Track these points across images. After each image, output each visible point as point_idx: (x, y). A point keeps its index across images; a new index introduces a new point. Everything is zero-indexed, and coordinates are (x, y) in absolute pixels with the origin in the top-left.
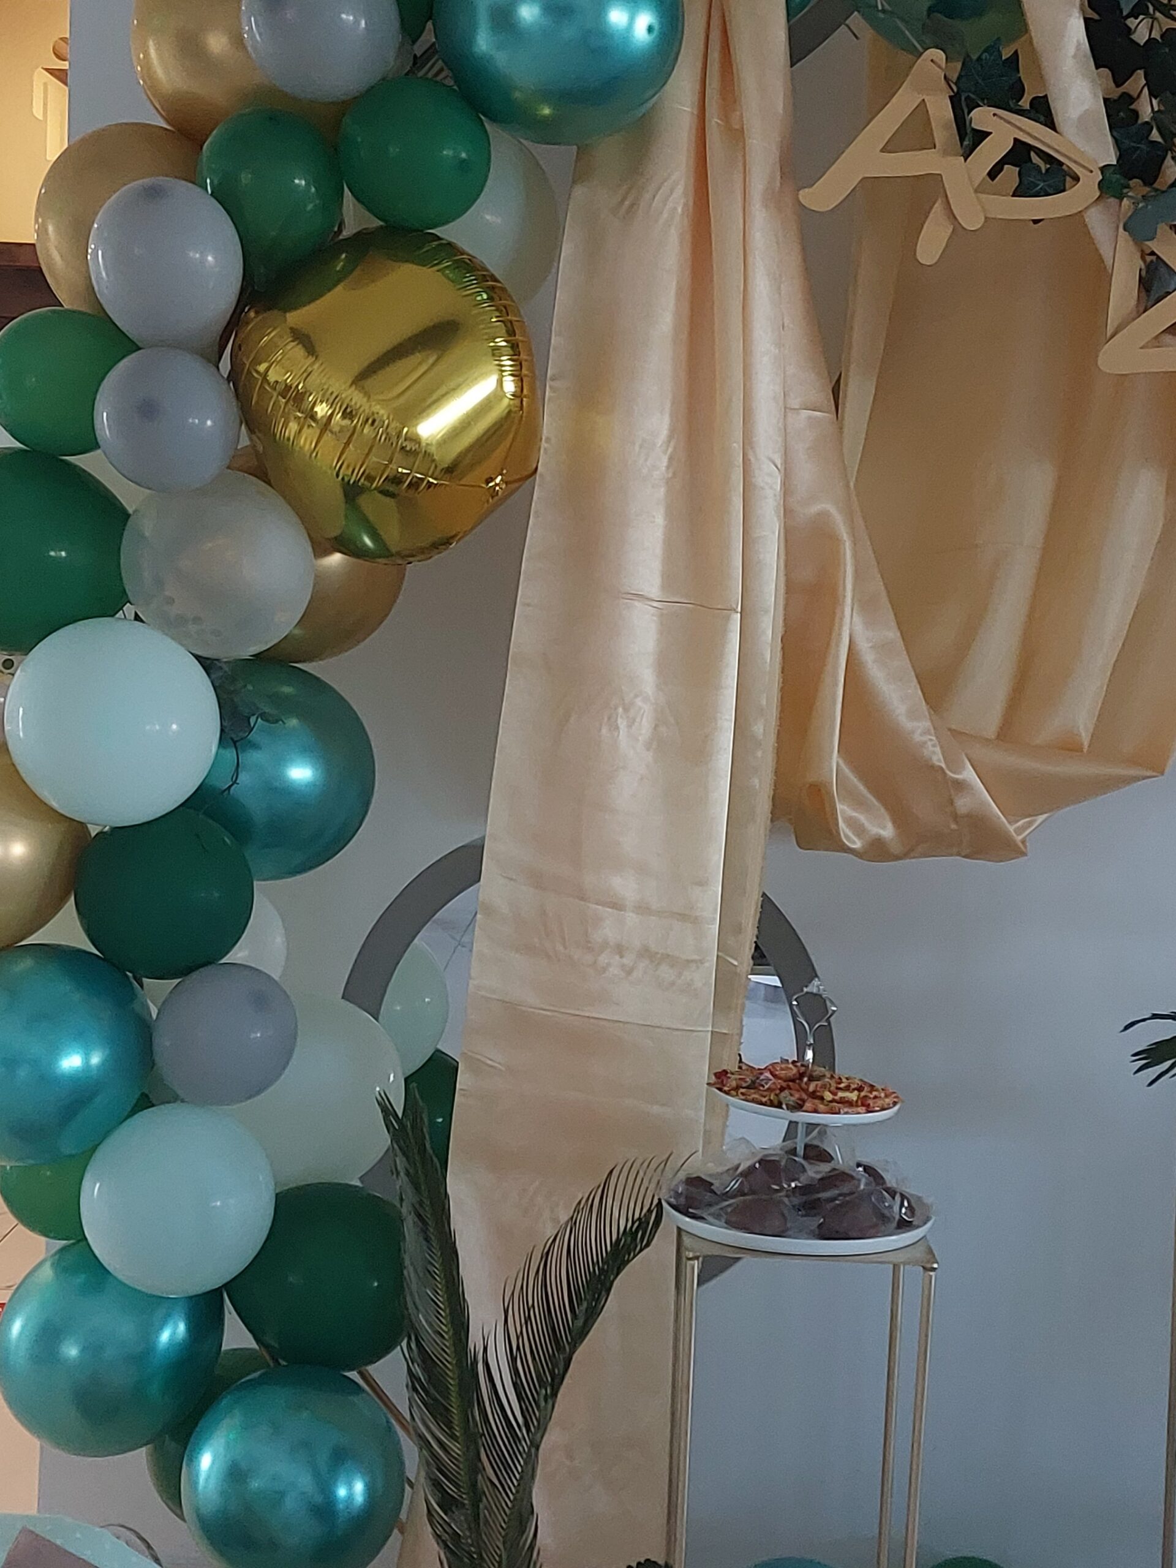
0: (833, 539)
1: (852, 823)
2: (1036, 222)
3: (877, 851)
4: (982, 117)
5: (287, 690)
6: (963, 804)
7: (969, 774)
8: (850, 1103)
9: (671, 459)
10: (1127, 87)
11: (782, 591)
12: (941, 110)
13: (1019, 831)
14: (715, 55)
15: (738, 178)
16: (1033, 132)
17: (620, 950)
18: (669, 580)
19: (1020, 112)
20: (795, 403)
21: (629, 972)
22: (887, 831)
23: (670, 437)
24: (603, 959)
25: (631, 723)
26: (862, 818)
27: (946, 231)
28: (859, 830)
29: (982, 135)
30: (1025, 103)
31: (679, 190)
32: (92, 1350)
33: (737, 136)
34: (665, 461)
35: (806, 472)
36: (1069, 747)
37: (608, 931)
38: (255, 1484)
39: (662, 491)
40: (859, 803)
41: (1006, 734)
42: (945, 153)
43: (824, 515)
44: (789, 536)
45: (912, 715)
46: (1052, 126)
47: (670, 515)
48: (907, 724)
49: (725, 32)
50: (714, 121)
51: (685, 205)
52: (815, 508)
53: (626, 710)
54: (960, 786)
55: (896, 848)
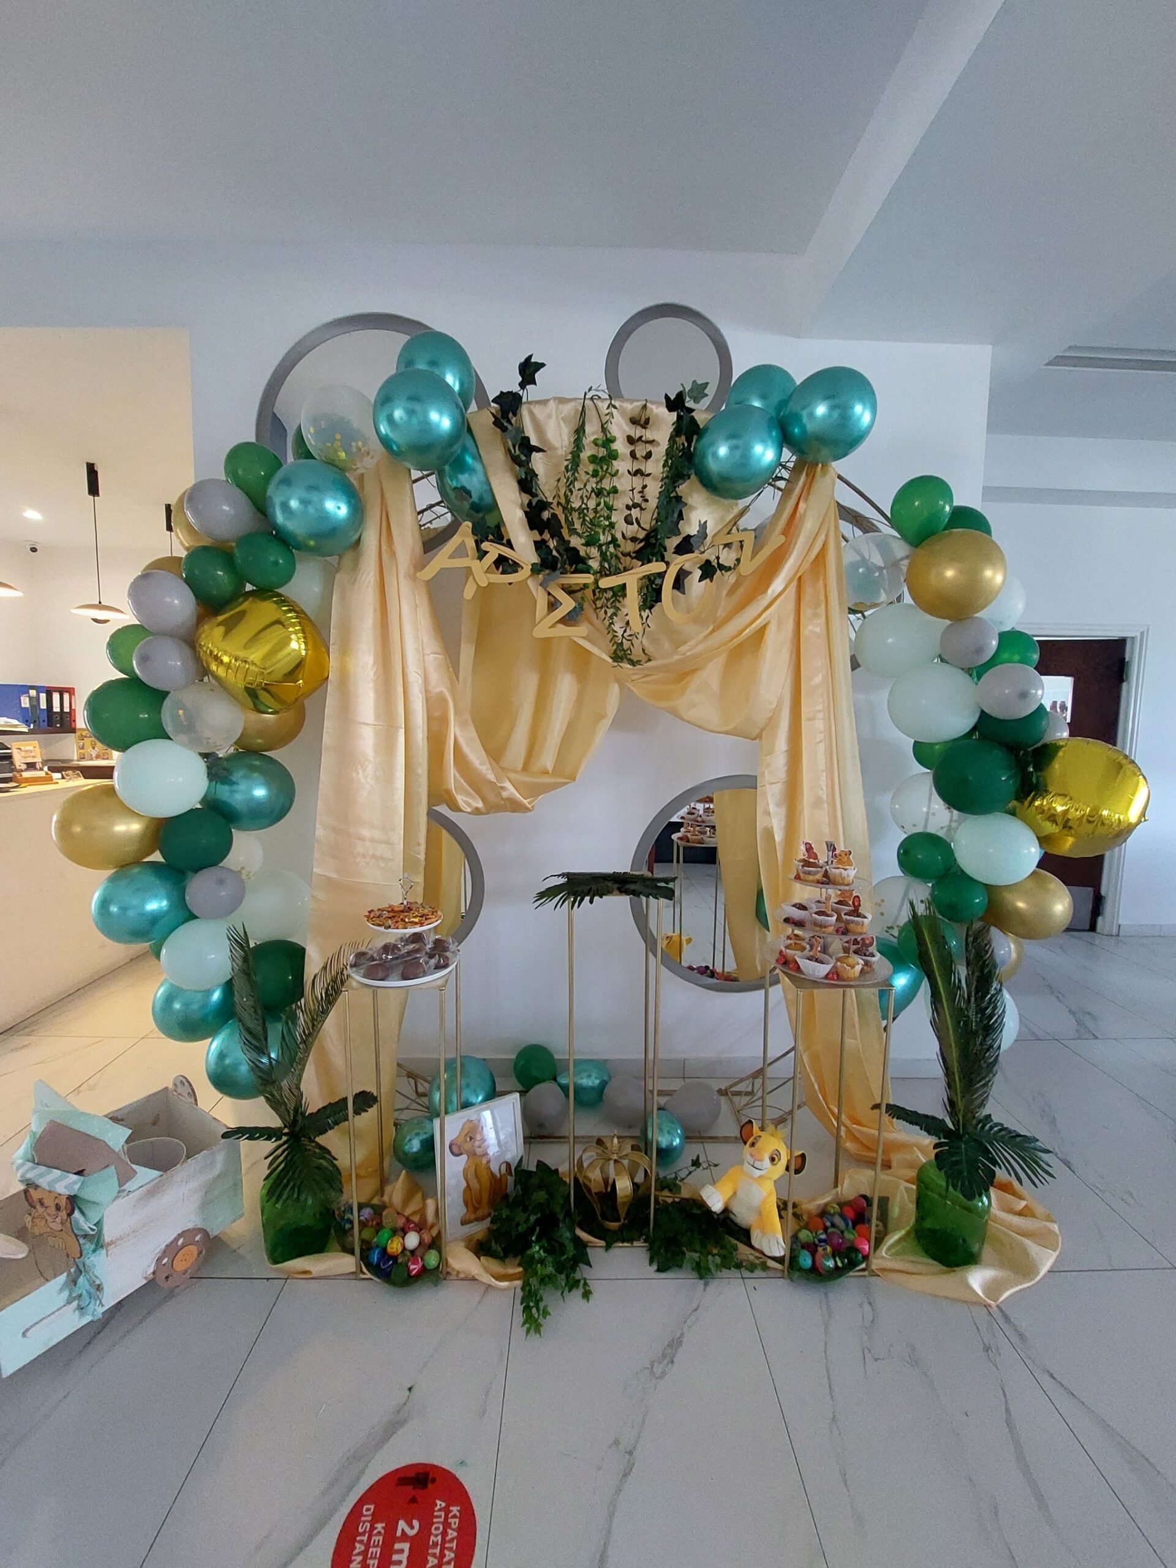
0: (446, 701)
1: (466, 802)
2: (510, 584)
3: (477, 812)
4: (485, 546)
5: (258, 763)
6: (505, 794)
7: (508, 785)
8: (416, 923)
9: (375, 673)
10: (543, 537)
11: (426, 720)
12: (470, 543)
13: (529, 803)
14: (384, 524)
15: (394, 570)
16: (506, 551)
17: (364, 856)
18: (377, 717)
19: (503, 545)
20: (428, 651)
21: (369, 863)
22: (480, 805)
23: (374, 664)
24: (358, 859)
25: (364, 771)
26: (470, 801)
27: (475, 587)
28: (469, 805)
29: (486, 553)
30: (505, 541)
31: (372, 573)
32: (186, 1005)
33: (393, 554)
34: (372, 674)
35: (434, 677)
36: (545, 772)
37: (359, 849)
38: (227, 1061)
39: (371, 685)
40: (468, 794)
41: (526, 768)
42: (473, 559)
43: (442, 692)
44: (427, 700)
45: (481, 764)
46: (512, 548)
47: (376, 692)
48: (479, 766)
49: (387, 516)
50: (384, 548)
51: (375, 580)
52: (438, 690)
53: (362, 766)
54: (503, 788)
55: (483, 810)
